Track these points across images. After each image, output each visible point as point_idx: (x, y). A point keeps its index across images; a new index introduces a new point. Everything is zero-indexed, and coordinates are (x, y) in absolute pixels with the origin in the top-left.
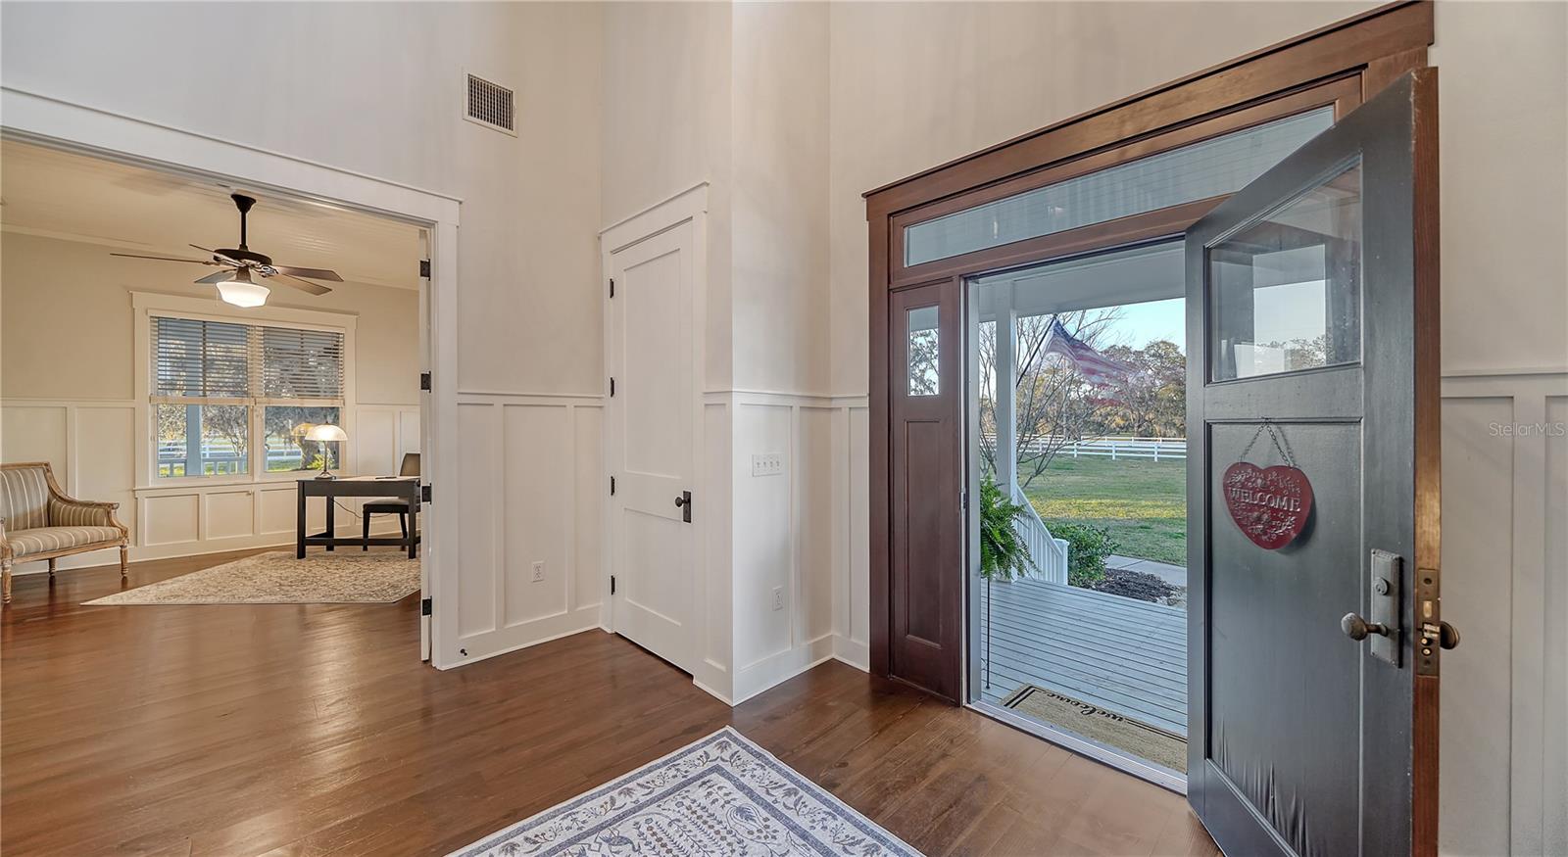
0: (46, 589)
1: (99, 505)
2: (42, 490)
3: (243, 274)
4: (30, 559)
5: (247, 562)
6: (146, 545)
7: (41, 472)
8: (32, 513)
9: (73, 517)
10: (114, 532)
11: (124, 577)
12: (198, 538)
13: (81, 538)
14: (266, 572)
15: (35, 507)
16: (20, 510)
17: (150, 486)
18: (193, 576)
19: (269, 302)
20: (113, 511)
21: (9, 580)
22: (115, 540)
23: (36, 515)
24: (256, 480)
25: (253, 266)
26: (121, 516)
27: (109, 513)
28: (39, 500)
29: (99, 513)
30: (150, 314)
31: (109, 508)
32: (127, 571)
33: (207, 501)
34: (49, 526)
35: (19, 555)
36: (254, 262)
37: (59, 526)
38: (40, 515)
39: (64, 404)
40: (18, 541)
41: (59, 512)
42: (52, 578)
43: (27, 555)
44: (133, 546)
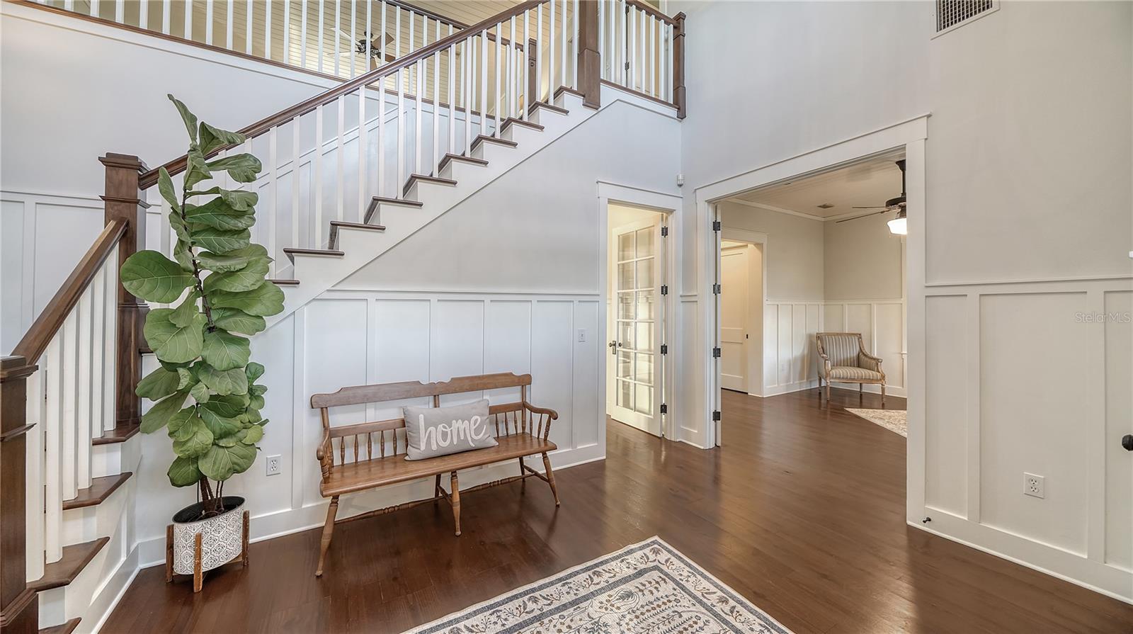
0: (859, 400)
1: (875, 359)
2: (857, 348)
3: (903, 213)
4: (837, 381)
7: (856, 338)
8: (847, 359)
9: (864, 364)
10: (877, 375)
11: (883, 402)
13: (860, 374)
15: (852, 355)
16: (847, 356)
20: (879, 363)
21: (829, 389)
22: (877, 380)
23: (852, 360)
27: (877, 364)
28: (854, 352)
29: (874, 364)
31: (877, 361)
32: (884, 399)
35: (833, 378)
37: (857, 365)
38: (854, 360)
40: (833, 371)
41: (861, 360)
42: (861, 395)
43: (836, 378)
44: (901, 388)
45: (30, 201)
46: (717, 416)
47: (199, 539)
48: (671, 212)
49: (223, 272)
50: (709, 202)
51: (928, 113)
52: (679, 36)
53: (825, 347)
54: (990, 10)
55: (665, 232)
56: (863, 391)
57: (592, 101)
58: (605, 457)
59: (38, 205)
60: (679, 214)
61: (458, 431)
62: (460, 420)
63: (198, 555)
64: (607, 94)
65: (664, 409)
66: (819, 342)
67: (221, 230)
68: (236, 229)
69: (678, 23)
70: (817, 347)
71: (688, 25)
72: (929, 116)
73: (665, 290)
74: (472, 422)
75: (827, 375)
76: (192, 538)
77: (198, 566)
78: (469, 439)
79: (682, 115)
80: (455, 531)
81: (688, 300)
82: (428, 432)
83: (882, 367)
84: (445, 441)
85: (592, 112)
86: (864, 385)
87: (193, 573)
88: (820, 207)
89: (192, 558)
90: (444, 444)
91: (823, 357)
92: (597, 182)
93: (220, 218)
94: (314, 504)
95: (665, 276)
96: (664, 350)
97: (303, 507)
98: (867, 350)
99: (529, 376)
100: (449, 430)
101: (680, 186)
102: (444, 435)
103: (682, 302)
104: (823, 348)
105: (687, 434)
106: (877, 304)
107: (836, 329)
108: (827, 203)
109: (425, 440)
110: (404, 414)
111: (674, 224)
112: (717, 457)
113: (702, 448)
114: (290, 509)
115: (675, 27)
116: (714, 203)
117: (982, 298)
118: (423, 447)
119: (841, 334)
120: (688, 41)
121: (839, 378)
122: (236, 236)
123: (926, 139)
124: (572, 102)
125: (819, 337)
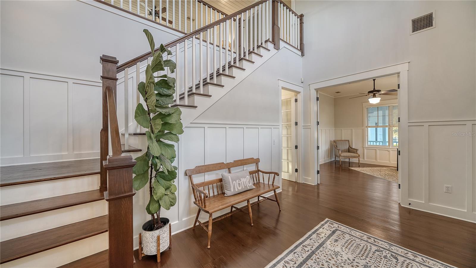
1: (355, 149)
2: (348, 145)
3: (374, 96)
4: (344, 158)
5: (384, 168)
6: (365, 160)
7: (348, 142)
8: (345, 150)
9: (352, 151)
10: (357, 155)
11: (359, 165)
12: (376, 160)
13: (351, 155)
14: (386, 171)
16: (344, 148)
17: (366, 146)
18: (370, 168)
19: (381, 100)
21: (341, 161)
22: (357, 157)
24: (391, 147)
25: (376, 93)
28: (347, 147)
29: (355, 151)
31: (357, 150)
32: (360, 164)
33: (378, 152)
34: (348, 152)
35: (342, 157)
36: (376, 92)
37: (350, 152)
38: (347, 150)
39: (352, 129)
40: (342, 154)
41: (350, 150)
42: (349, 163)
43: (343, 157)
44: (363, 159)
45: (27, 76)
46: (318, 172)
47: (158, 238)
48: (299, 92)
49: (167, 114)
50: (315, 89)
51: (409, 61)
52: (301, 23)
53: (337, 145)
54: (432, 27)
55: (296, 100)
56: (350, 161)
57: (277, 48)
58: (281, 191)
59: (31, 78)
60: (302, 93)
61: (243, 182)
62: (243, 178)
63: (158, 245)
64: (282, 44)
65: (296, 170)
67: (163, 95)
68: (169, 94)
69: (301, 17)
70: (334, 146)
71: (305, 19)
72: (409, 62)
73: (296, 124)
74: (247, 178)
75: (340, 155)
76: (155, 238)
77: (158, 250)
78: (247, 186)
79: (303, 55)
80: (251, 224)
81: (306, 127)
82: (233, 184)
83: (359, 152)
84: (240, 187)
85: (277, 51)
86: (350, 159)
87: (156, 254)
88: (336, 92)
89: (156, 247)
90: (240, 188)
91: (338, 149)
92: (278, 80)
93: (162, 89)
94: (187, 218)
95: (296, 118)
96: (296, 147)
97: (183, 220)
98: (351, 146)
99: (258, 159)
100: (240, 182)
101: (302, 82)
102: (239, 184)
103: (303, 128)
105: (306, 180)
106: (344, 129)
107: (340, 139)
108: (339, 91)
109: (233, 188)
110: (222, 176)
111: (300, 97)
112: (318, 189)
113: (314, 185)
114: (177, 222)
115: (300, 20)
116: (317, 90)
117: (429, 126)
118: (232, 190)
119: (341, 140)
120: (305, 25)
121: (344, 157)
122: (168, 98)
123: (408, 70)
124: (270, 46)
125: (335, 142)
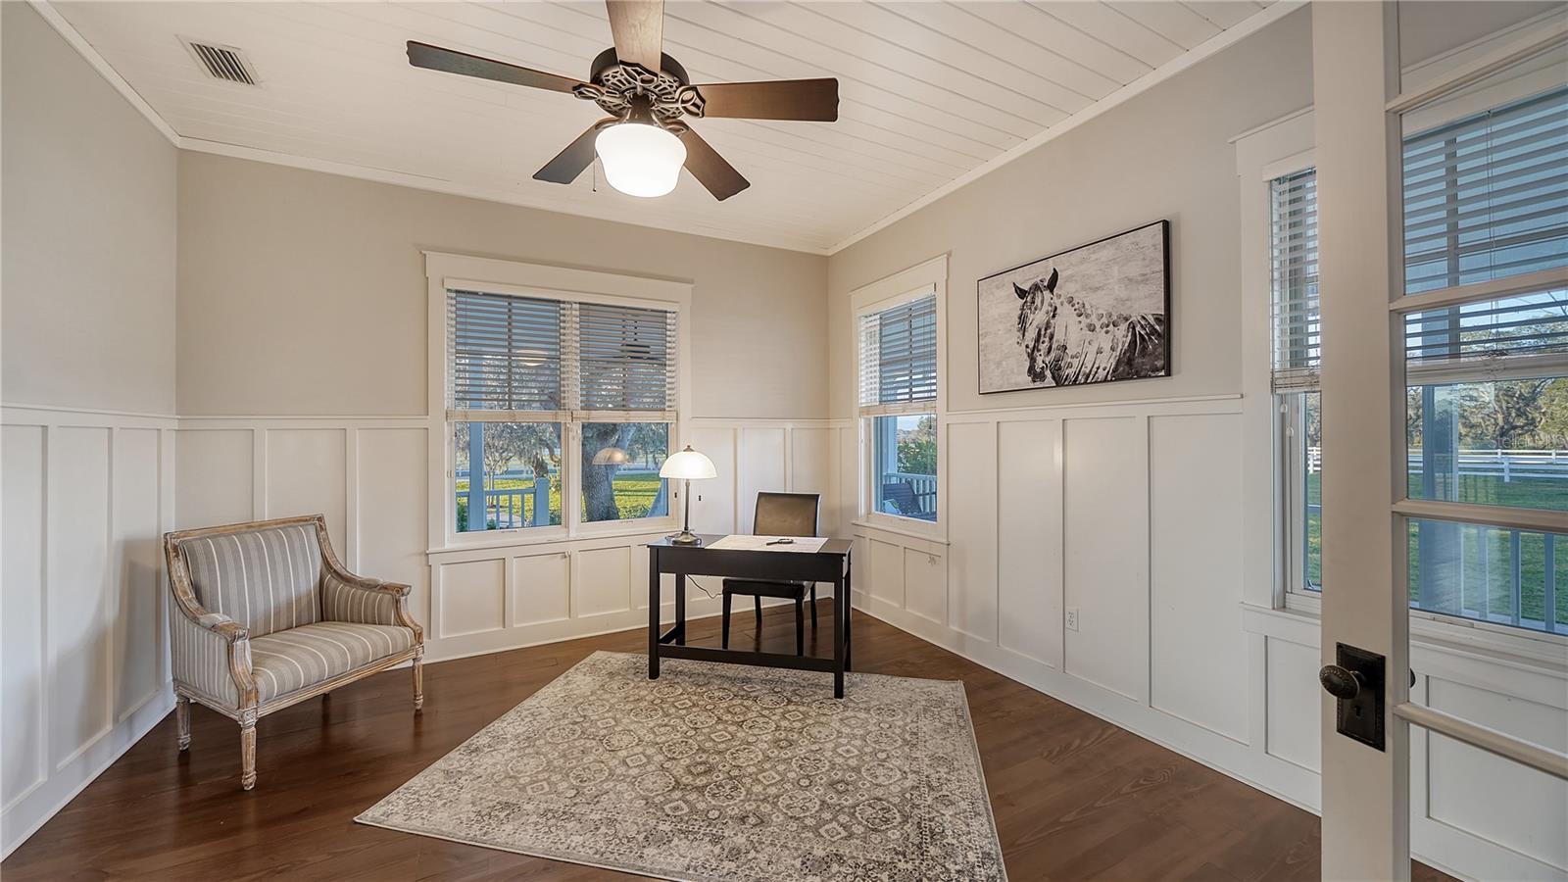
1: (385, 588)
2: (313, 561)
6: (442, 637)
7: (312, 531)
8: (298, 600)
9: (352, 606)
10: (403, 637)
12: (503, 625)
16: (283, 595)
17: (447, 547)
20: (403, 598)
22: (405, 651)
23: (304, 602)
26: (412, 609)
27: (397, 601)
28: (305, 579)
29: (385, 601)
30: (447, 286)
31: (397, 592)
33: (514, 567)
34: (322, 620)
37: (334, 620)
38: (309, 602)
39: (342, 424)
41: (334, 600)
66: (179, 568)
104: (197, 589)
107: (229, 513)
119: (250, 528)
125: (175, 548)
